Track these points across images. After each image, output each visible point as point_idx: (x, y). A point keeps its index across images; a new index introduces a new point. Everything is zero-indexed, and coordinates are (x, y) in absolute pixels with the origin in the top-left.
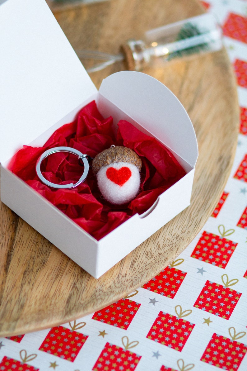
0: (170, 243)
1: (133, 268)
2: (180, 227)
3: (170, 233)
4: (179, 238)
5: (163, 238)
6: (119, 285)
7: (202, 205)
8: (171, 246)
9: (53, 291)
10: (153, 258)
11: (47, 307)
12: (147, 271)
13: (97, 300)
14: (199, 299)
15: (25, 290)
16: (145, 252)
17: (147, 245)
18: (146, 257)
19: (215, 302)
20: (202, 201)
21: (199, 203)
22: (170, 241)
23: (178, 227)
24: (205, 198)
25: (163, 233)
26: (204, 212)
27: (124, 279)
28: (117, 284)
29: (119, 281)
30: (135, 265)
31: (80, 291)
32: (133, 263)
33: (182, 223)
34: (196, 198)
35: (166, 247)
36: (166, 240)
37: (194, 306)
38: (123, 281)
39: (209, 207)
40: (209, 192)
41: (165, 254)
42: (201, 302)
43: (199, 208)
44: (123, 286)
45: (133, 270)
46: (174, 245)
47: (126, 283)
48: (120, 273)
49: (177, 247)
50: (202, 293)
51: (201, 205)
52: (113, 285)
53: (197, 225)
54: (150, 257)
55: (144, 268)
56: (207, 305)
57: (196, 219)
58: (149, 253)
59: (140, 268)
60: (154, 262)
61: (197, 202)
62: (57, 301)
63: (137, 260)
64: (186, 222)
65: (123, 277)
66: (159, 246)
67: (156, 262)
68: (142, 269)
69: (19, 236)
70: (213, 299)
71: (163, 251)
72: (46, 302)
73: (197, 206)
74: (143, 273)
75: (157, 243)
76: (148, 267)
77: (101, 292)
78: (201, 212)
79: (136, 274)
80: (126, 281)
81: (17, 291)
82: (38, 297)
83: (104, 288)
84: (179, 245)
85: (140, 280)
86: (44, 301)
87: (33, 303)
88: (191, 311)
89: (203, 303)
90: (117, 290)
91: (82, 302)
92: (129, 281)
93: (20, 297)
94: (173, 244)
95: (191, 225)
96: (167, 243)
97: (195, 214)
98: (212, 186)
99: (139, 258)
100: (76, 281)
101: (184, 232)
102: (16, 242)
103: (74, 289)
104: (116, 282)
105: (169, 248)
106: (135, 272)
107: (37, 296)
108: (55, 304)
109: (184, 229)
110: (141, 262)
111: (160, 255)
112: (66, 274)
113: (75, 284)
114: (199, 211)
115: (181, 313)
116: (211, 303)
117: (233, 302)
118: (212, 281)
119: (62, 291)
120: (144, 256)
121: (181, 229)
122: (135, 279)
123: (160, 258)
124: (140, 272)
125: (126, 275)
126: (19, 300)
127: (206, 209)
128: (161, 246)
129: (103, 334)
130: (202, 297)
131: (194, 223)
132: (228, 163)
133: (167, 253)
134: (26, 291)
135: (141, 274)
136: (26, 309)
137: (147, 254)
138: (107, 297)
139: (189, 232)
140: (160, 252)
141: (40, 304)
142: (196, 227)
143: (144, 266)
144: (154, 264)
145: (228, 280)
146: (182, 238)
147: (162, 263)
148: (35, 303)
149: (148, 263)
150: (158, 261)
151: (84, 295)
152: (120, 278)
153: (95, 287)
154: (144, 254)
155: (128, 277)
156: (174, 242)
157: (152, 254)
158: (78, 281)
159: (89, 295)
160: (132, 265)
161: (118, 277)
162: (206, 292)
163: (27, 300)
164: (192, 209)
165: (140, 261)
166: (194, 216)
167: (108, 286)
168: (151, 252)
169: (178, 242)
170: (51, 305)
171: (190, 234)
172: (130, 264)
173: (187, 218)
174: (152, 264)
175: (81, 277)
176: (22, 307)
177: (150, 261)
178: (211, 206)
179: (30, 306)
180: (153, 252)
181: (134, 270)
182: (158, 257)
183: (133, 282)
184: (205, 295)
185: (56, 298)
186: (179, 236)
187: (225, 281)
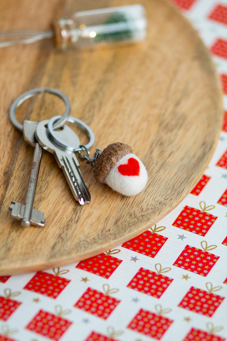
0: (153, 207)
1: (117, 225)
2: (163, 195)
3: (153, 200)
4: (161, 204)
5: (147, 203)
6: (103, 237)
7: (185, 179)
8: (154, 209)
9: (39, 239)
10: (136, 218)
11: (33, 251)
12: (130, 228)
13: (81, 248)
14: (178, 259)
15: (12, 237)
16: (129, 213)
17: (131, 208)
18: (130, 217)
19: (194, 262)
20: (185, 176)
21: (182, 178)
22: (153, 206)
23: (161, 195)
24: (188, 174)
25: (147, 199)
26: (187, 184)
27: (107, 233)
28: (101, 237)
29: (102, 235)
30: (119, 223)
31: (65, 240)
32: (117, 221)
33: (165, 192)
34: (180, 173)
35: (149, 210)
36: (149, 205)
37: (174, 265)
38: (107, 235)
39: (191, 181)
40: (192, 168)
41: (148, 215)
42: (180, 262)
43: (182, 181)
44: (106, 238)
45: (116, 227)
46: (157, 209)
47: (109, 236)
48: (104, 229)
49: (159, 210)
50: (182, 255)
51: (183, 179)
52: (97, 237)
53: (180, 194)
54: (133, 217)
55: (127, 226)
56: (186, 265)
57: (178, 189)
58: (133, 215)
59: (123, 225)
60: (137, 221)
61: (180, 177)
62: (42, 247)
63: (121, 219)
64: (169, 192)
65: (106, 231)
66: (142, 209)
67: (139, 221)
68: (125, 226)
69: (10, 193)
70: (192, 260)
71: (146, 213)
72: (32, 247)
73: (180, 180)
74: (126, 229)
75: (140, 207)
76: (131, 224)
77: (85, 242)
78: (183, 184)
79: (119, 230)
80: (109, 235)
81: (5, 237)
82: (25, 243)
83: (88, 240)
84: (161, 209)
85: (123, 234)
86: (30, 246)
87: (20, 247)
88: (171, 269)
89: (182, 263)
90: (101, 241)
91: (67, 249)
92: (112, 235)
93: (8, 242)
94: (155, 208)
95: (173, 194)
96: (150, 207)
97: (178, 186)
98: (195, 165)
99: (123, 217)
100: (62, 232)
101: (167, 199)
102: (7, 198)
103: (59, 238)
104: (100, 235)
105: (152, 211)
106: (118, 228)
107: (23, 242)
108: (41, 249)
109: (167, 197)
110: (125, 221)
111: (142, 216)
112: (53, 226)
113: (60, 235)
114: (182, 183)
115: (161, 270)
116: (190, 264)
117: (211, 263)
118: (191, 245)
119: (47, 239)
120: (128, 216)
121: (163, 197)
122: (118, 233)
123: (143, 218)
124: (123, 228)
125: (109, 230)
126: (6, 244)
127: (189, 182)
128: (144, 209)
129: (85, 280)
130: (181, 258)
131: (176, 192)
132: (211, 147)
133: (150, 214)
134: (14, 237)
135: (124, 230)
136: (13, 251)
137: (131, 215)
138: (90, 246)
139: (171, 199)
140: (143, 214)
141: (26, 249)
142: (178, 196)
143: (128, 224)
144: (137, 223)
145: (207, 245)
146: (165, 204)
147: (145, 222)
148: (22, 248)
149: (131, 222)
150: (141, 221)
151: (69, 243)
152: (104, 232)
153: (80, 238)
154: (128, 215)
155: (111, 232)
156: (157, 206)
157: (135, 215)
158: (63, 232)
159: (74, 243)
160: (116, 223)
161: (102, 231)
162: (186, 254)
163: (14, 244)
164: (175, 182)
165: (123, 220)
166: (177, 187)
167: (92, 237)
168: (134, 214)
169: (161, 206)
170: (36, 249)
171: (172, 200)
172: (114, 221)
173: (170, 189)
174: (135, 223)
175: (66, 229)
176: (9, 249)
177: (133, 220)
178: (193, 180)
179: (16, 249)
180: (137, 213)
181: (118, 226)
182: (141, 218)
183: (116, 236)
184: (184, 257)
185: (42, 245)
186: (161, 202)
187: (204, 247)
